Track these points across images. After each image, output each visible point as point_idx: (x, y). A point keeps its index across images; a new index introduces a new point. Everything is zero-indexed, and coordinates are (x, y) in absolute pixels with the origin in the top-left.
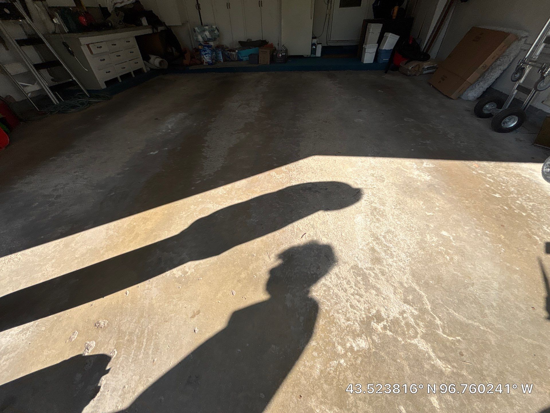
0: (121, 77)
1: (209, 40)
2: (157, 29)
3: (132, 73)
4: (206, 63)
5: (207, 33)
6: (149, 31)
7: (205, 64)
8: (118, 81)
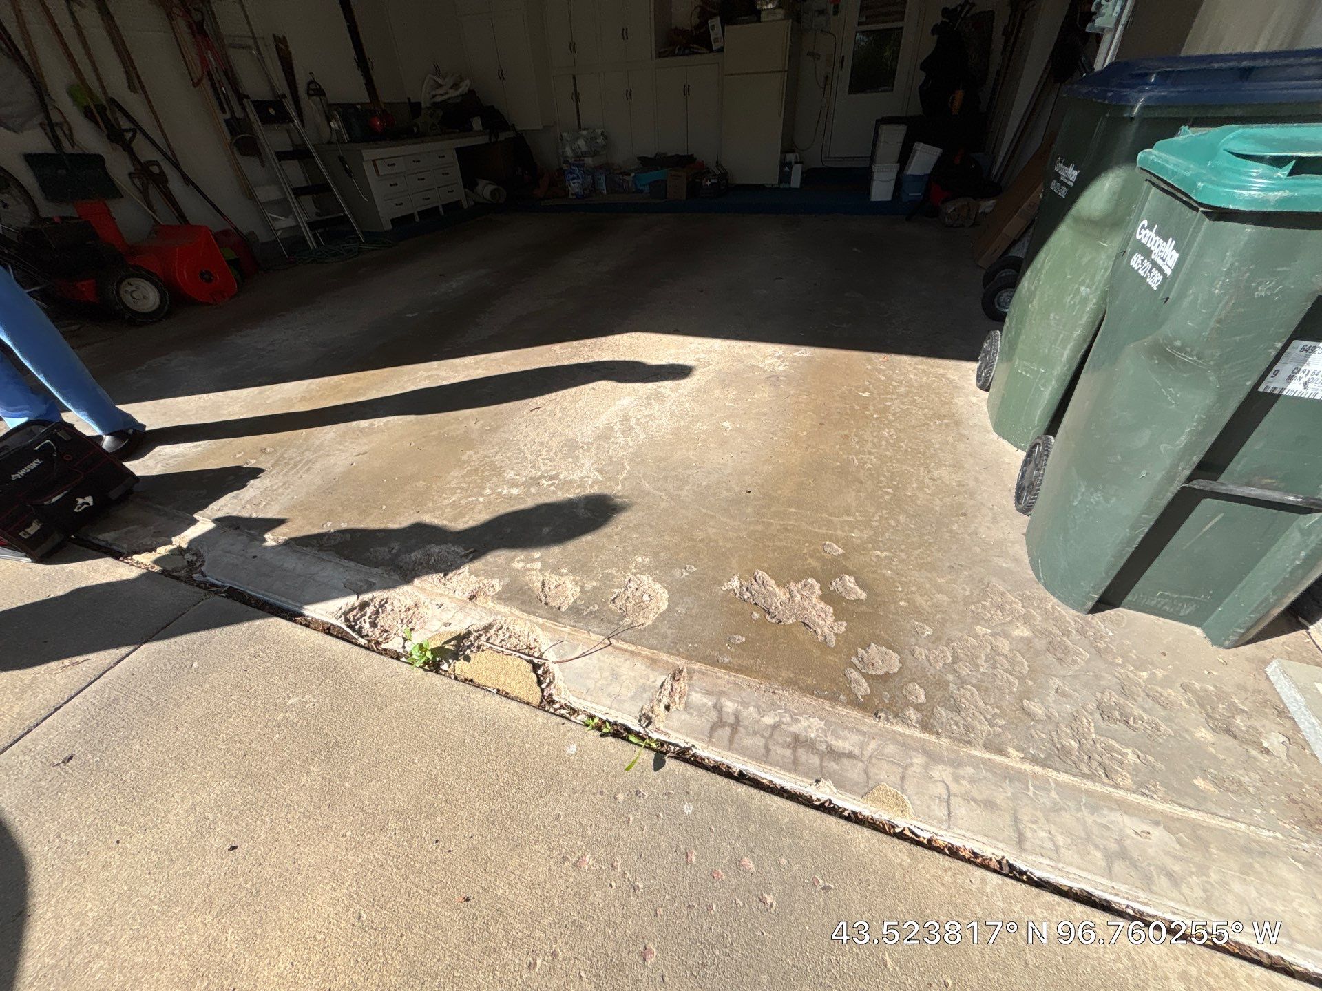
0: (420, 213)
1: (584, 154)
2: (497, 137)
3: (441, 208)
4: (572, 194)
5: (581, 142)
6: (483, 140)
7: (570, 196)
8: (414, 219)
